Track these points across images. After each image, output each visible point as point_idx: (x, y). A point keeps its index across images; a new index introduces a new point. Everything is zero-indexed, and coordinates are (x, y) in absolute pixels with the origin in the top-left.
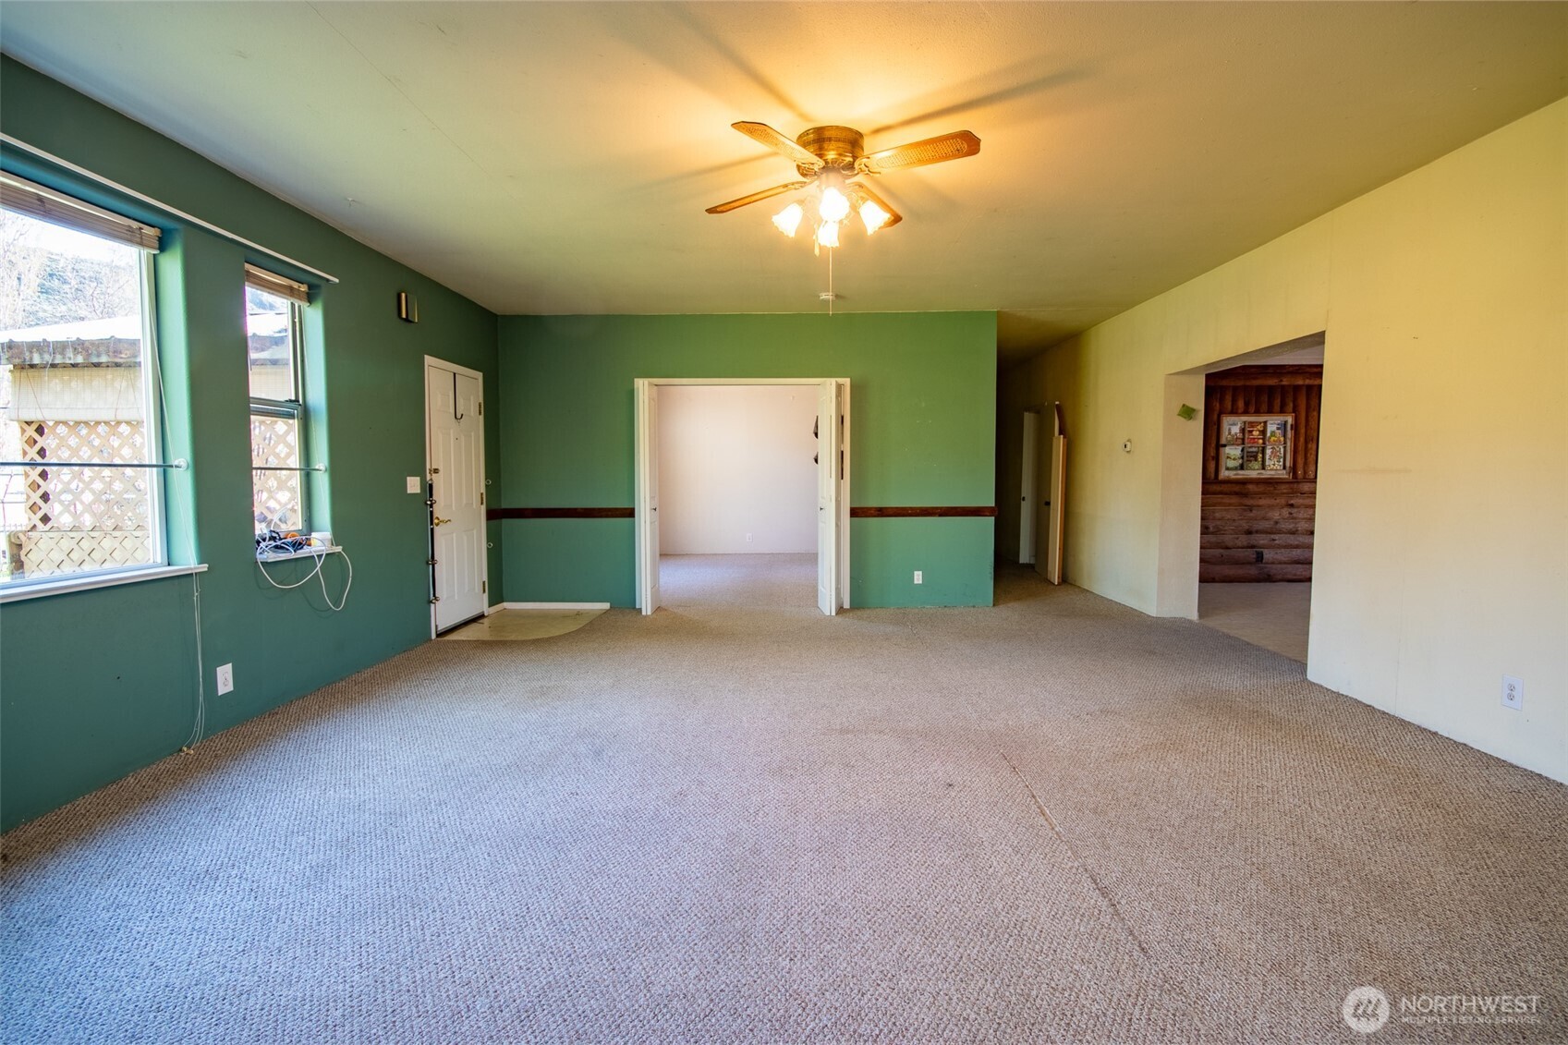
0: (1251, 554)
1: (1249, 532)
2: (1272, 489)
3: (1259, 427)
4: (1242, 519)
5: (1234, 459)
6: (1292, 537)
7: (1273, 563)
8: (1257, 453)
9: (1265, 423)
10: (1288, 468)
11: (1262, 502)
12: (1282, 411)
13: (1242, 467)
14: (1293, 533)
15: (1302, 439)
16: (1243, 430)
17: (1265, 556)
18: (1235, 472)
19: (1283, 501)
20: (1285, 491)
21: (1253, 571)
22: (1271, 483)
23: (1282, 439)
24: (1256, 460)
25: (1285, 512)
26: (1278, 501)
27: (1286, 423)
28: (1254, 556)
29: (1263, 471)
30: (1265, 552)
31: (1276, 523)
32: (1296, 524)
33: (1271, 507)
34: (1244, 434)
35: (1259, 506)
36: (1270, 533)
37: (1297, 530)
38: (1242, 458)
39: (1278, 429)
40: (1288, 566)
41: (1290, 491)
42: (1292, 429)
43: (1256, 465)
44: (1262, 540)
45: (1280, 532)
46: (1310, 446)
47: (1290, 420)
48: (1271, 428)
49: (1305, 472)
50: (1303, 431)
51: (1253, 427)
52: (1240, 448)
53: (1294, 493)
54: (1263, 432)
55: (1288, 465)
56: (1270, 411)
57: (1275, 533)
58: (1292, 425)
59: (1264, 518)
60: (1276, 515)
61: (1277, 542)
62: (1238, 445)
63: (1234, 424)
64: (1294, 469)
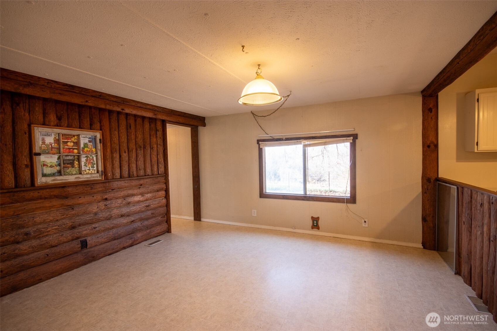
0: (76, 245)
1: (73, 228)
2: (89, 188)
3: (73, 139)
4: (64, 218)
5: (51, 167)
6: (108, 222)
7: (96, 246)
8: (74, 160)
9: (78, 136)
10: (100, 172)
11: (82, 200)
12: (91, 128)
13: (60, 173)
14: (109, 218)
15: (109, 150)
16: (57, 141)
17: (89, 242)
18: (53, 178)
19: (98, 197)
20: (100, 189)
21: (79, 257)
22: (89, 184)
23: (94, 150)
24: (73, 166)
25: (102, 205)
26: (95, 198)
27: (95, 138)
28: (80, 246)
29: (80, 176)
30: (89, 239)
31: (96, 214)
32: (110, 212)
33: (90, 203)
34: (59, 144)
35: (79, 204)
36: (91, 223)
37: (111, 217)
38: (59, 165)
39: (90, 142)
40: (108, 244)
41: (104, 189)
42: (100, 143)
43: (74, 171)
44: (84, 231)
45: (99, 221)
46: (115, 155)
47: (98, 135)
48: (84, 141)
49: (113, 174)
50: (109, 144)
51: (67, 139)
52: (56, 156)
53: (105, 191)
54: (77, 143)
55: (100, 169)
56: (81, 127)
57: (95, 223)
58: (100, 140)
59: (85, 213)
60: (94, 208)
61: (97, 229)
62: (54, 154)
63: (48, 135)
64: (105, 173)
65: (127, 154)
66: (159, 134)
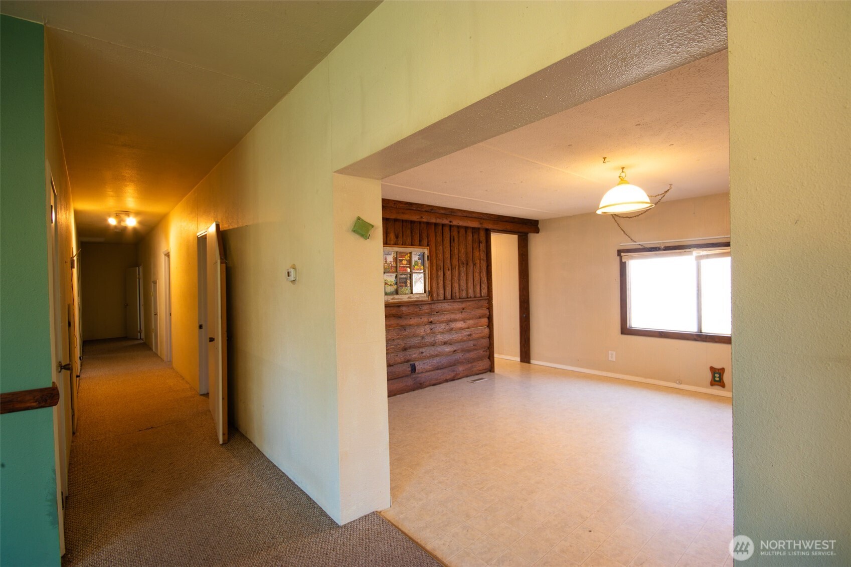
0: (407, 368)
1: (405, 349)
2: (418, 309)
3: (406, 257)
4: (398, 339)
5: (391, 285)
6: (433, 348)
7: (422, 372)
8: (406, 279)
9: (411, 253)
10: (427, 292)
11: (413, 321)
12: (420, 245)
13: (397, 292)
14: (433, 344)
15: (434, 268)
16: (395, 259)
17: (417, 368)
18: (392, 297)
19: (425, 319)
20: (427, 311)
21: (409, 382)
22: (417, 304)
23: (422, 267)
24: (406, 286)
25: (427, 328)
26: (422, 320)
27: (424, 253)
28: (410, 369)
29: (411, 295)
30: (417, 363)
31: (423, 338)
32: (435, 337)
33: (418, 325)
34: (396, 263)
35: (410, 325)
36: (419, 347)
37: (436, 343)
38: (396, 284)
39: (419, 259)
40: (432, 372)
41: (430, 310)
42: (428, 260)
43: (408, 290)
44: (414, 354)
45: (425, 345)
46: (439, 274)
47: (426, 251)
48: (415, 258)
49: (438, 295)
50: (435, 261)
51: (402, 257)
52: (394, 275)
53: (431, 313)
54: (410, 261)
55: (427, 289)
56: (412, 245)
57: (422, 347)
58: (428, 256)
59: (415, 336)
60: (421, 331)
61: (424, 354)
62: (393, 273)
63: (389, 254)
64: (431, 293)
65: (450, 271)
66: (483, 246)
